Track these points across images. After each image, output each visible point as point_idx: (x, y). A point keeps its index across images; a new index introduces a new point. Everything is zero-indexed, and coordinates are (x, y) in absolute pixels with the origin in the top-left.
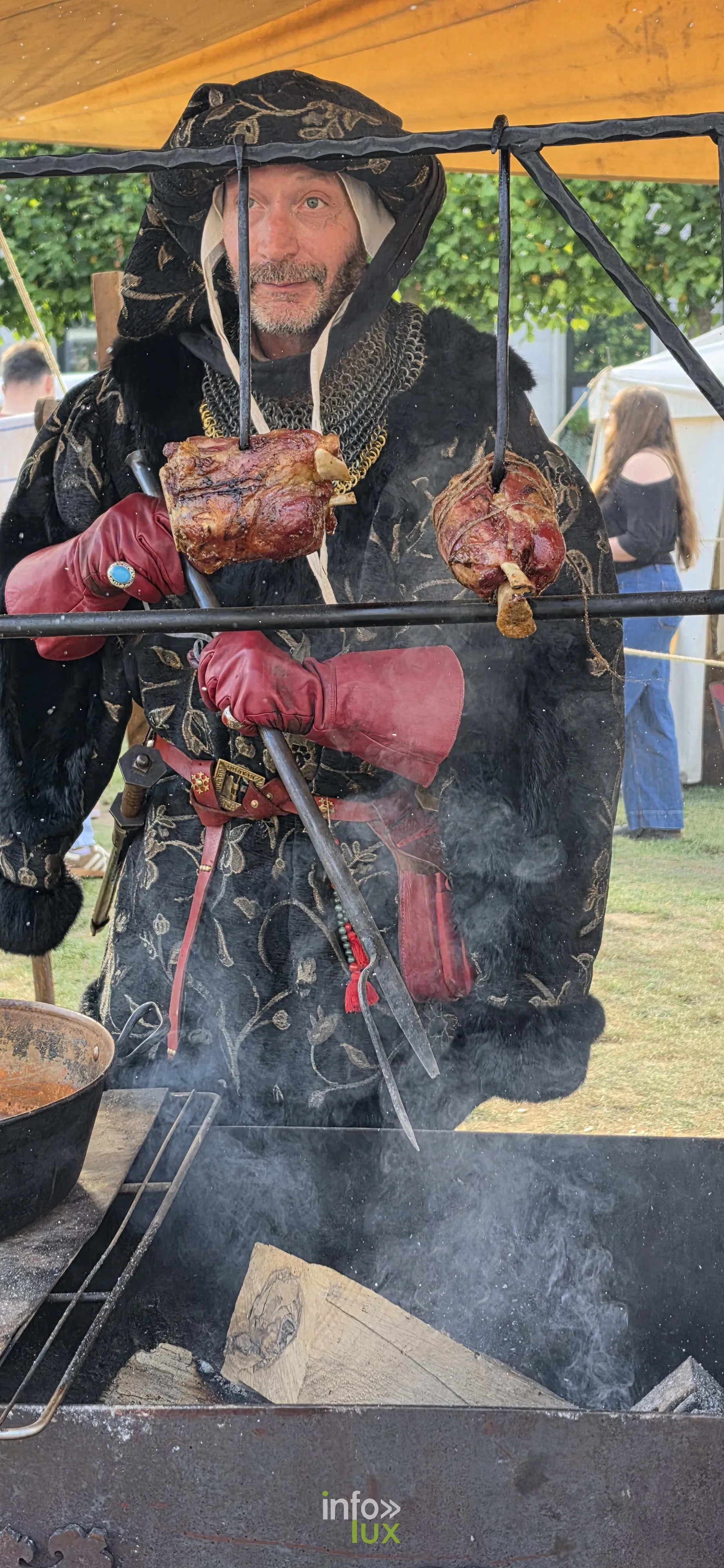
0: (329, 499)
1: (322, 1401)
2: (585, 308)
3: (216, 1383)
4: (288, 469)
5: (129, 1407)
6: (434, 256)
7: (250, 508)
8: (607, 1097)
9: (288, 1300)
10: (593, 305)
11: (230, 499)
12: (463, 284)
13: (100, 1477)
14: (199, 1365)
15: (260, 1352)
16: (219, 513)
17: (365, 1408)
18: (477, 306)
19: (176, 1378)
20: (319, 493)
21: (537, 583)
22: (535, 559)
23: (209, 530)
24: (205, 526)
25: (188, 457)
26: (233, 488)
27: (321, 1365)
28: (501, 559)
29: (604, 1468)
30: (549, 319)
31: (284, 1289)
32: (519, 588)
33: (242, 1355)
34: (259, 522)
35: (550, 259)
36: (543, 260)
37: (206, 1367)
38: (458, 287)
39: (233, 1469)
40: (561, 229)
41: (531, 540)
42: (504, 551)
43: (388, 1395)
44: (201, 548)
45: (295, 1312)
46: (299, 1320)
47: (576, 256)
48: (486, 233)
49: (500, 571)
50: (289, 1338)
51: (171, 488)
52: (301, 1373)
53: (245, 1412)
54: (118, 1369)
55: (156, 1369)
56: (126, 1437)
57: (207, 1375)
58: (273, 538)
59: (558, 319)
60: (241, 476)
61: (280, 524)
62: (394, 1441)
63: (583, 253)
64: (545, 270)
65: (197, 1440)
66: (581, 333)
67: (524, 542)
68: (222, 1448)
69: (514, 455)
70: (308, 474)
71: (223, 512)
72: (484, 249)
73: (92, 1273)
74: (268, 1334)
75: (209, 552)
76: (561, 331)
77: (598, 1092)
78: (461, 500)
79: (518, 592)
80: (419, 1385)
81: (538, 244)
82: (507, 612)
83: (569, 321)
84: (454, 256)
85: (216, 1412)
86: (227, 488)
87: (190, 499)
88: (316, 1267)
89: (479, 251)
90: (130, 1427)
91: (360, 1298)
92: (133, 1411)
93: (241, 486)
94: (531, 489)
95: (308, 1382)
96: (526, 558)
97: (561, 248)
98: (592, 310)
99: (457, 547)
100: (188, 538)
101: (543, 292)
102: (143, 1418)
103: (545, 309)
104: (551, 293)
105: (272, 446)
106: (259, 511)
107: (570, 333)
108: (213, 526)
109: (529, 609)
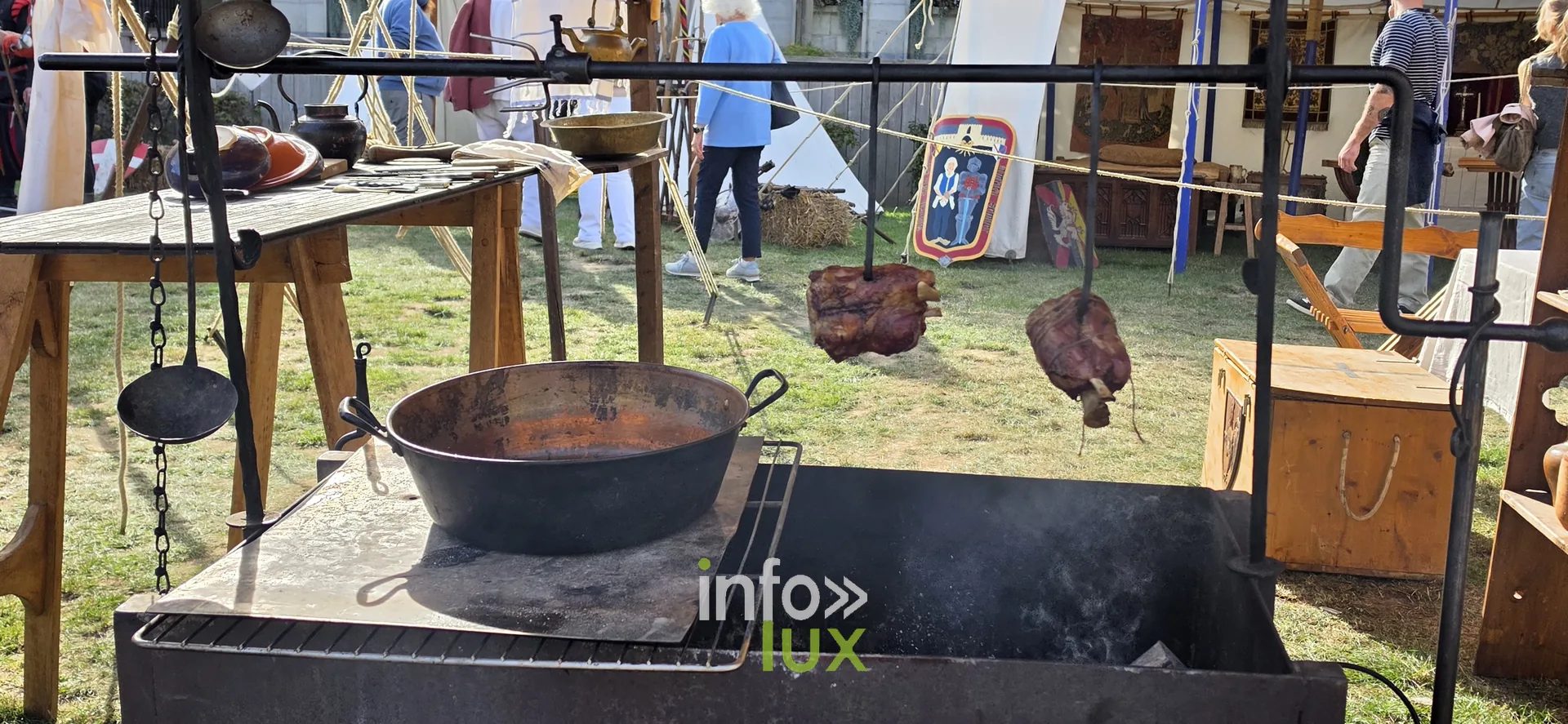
4: (899, 296)
7: (871, 322)
11: (857, 316)
16: (849, 325)
20: (918, 310)
22: (1113, 376)
23: (843, 336)
24: (841, 333)
25: (829, 285)
26: (859, 308)
28: (1090, 375)
41: (1112, 363)
42: (1093, 369)
44: (835, 349)
49: (1089, 384)
51: (816, 307)
53: (888, 660)
56: (797, 676)
60: (866, 300)
61: (892, 333)
67: (1107, 366)
70: (912, 298)
71: (852, 325)
75: (840, 351)
78: (1055, 325)
86: (855, 308)
87: (829, 315)
93: (865, 307)
99: (1057, 362)
100: (827, 343)
105: (888, 278)
108: (845, 334)
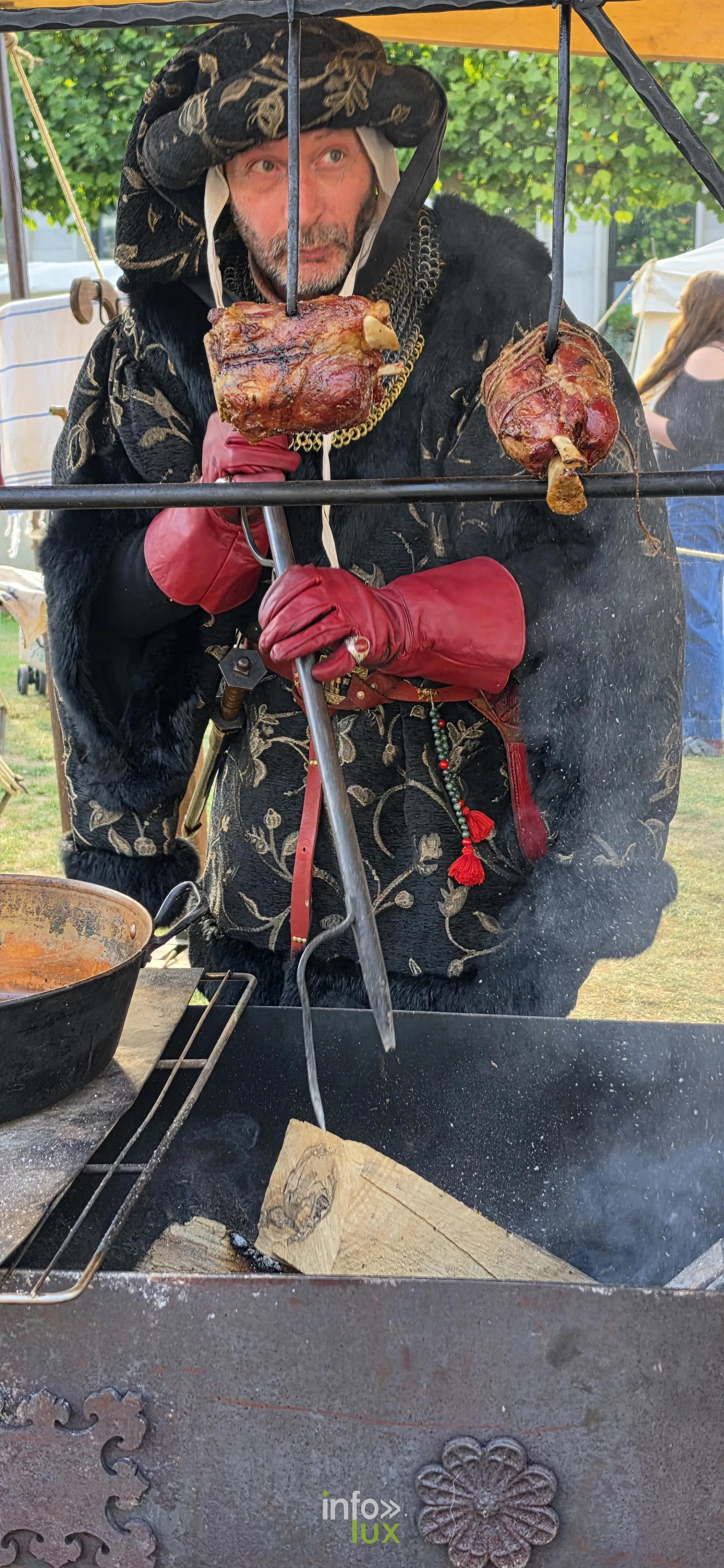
0: (376, 369)
1: (357, 1273)
2: (630, 200)
3: (250, 1257)
4: (336, 337)
5: (165, 1275)
6: (477, 144)
7: (296, 377)
8: (636, 993)
9: (323, 1175)
10: (637, 197)
11: (275, 367)
12: (506, 174)
13: (135, 1342)
14: (232, 1239)
15: (294, 1226)
16: (264, 381)
17: (399, 1280)
18: (520, 196)
19: (209, 1251)
20: (367, 362)
21: (588, 458)
22: (587, 433)
23: (254, 399)
24: (250, 395)
25: (233, 322)
26: (279, 355)
27: (354, 1239)
28: (552, 432)
29: (636, 1343)
30: (592, 210)
31: (319, 1165)
32: (571, 462)
33: (276, 1228)
34: (305, 391)
35: (595, 148)
36: (588, 149)
37: (240, 1240)
38: (500, 176)
39: (267, 1337)
40: (606, 117)
41: (584, 413)
42: (556, 424)
43: (420, 1270)
44: (246, 418)
45: (329, 1188)
46: (333, 1196)
47: (622, 145)
48: (530, 120)
49: (552, 445)
50: (323, 1213)
51: (216, 356)
52: (334, 1247)
53: (281, 1281)
54: (152, 1242)
55: (190, 1241)
56: (162, 1305)
57: (239, 1248)
58: (319, 408)
59: (601, 210)
60: (287, 344)
61: (326, 394)
62: (428, 1313)
63: (629, 143)
64: (588, 160)
65: (232, 1309)
66: (625, 226)
67: (577, 416)
68: (257, 1317)
69: (568, 325)
70: (357, 342)
71: (269, 380)
72: (527, 137)
73: (128, 1145)
74: (302, 1209)
75: (253, 422)
76: (604, 223)
77: (626, 988)
78: (513, 371)
79: (570, 466)
80: (451, 1261)
81: (582, 133)
82: (557, 487)
83: (612, 213)
84: (497, 144)
85: (252, 1281)
86: (273, 356)
87: (235, 366)
88: (350, 1144)
89: (522, 139)
90: (166, 1295)
91: (394, 1175)
92: (169, 1279)
93: (287, 354)
94: (585, 361)
95: (342, 1255)
96: (579, 431)
97: (606, 137)
98: (636, 202)
99: (508, 420)
100: (233, 407)
101: (587, 182)
102: (179, 1285)
103: (588, 200)
104: (595, 183)
105: (320, 312)
106: (305, 380)
107: (613, 225)
108: (258, 395)
109: (580, 484)
